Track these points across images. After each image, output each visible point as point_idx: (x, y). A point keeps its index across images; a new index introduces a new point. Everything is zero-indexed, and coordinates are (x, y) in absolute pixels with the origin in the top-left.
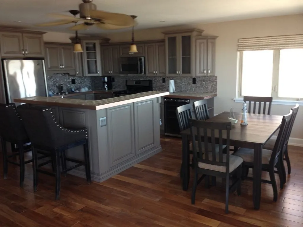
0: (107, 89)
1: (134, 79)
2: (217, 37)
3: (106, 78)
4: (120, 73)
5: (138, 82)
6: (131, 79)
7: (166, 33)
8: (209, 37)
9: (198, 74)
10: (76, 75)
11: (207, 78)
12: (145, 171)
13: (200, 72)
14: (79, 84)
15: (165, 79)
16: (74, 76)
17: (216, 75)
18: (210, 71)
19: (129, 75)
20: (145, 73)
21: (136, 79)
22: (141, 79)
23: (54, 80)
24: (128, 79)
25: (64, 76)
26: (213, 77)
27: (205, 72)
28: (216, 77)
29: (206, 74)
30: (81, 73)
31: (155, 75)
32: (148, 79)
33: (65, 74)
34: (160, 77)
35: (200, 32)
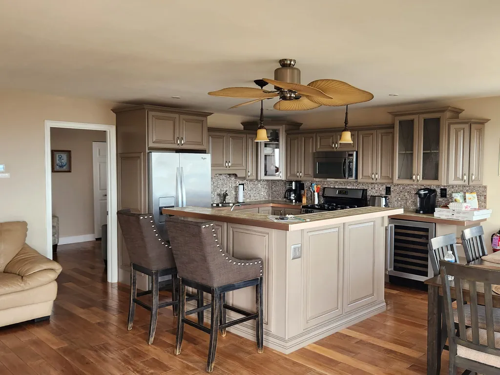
0: (294, 201)
1: (336, 187)
2: (488, 120)
3: (294, 182)
4: (316, 176)
5: (343, 191)
6: (332, 187)
7: (395, 114)
8: (473, 120)
9: (452, 182)
10: (247, 178)
11: (468, 188)
12: (361, 342)
13: (456, 178)
14: (249, 192)
15: (390, 188)
16: (244, 178)
17: (484, 184)
18: (473, 177)
19: (328, 179)
20: (356, 177)
21: (341, 187)
22: (348, 187)
23: (215, 185)
24: (327, 186)
25: (229, 179)
26: (480, 187)
27: (465, 178)
28: (485, 187)
29: (466, 183)
30: (254, 174)
31: (374, 181)
32: (361, 187)
33: (230, 175)
34: (382, 184)
35: (457, 112)
